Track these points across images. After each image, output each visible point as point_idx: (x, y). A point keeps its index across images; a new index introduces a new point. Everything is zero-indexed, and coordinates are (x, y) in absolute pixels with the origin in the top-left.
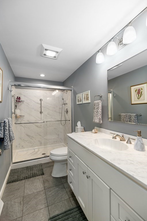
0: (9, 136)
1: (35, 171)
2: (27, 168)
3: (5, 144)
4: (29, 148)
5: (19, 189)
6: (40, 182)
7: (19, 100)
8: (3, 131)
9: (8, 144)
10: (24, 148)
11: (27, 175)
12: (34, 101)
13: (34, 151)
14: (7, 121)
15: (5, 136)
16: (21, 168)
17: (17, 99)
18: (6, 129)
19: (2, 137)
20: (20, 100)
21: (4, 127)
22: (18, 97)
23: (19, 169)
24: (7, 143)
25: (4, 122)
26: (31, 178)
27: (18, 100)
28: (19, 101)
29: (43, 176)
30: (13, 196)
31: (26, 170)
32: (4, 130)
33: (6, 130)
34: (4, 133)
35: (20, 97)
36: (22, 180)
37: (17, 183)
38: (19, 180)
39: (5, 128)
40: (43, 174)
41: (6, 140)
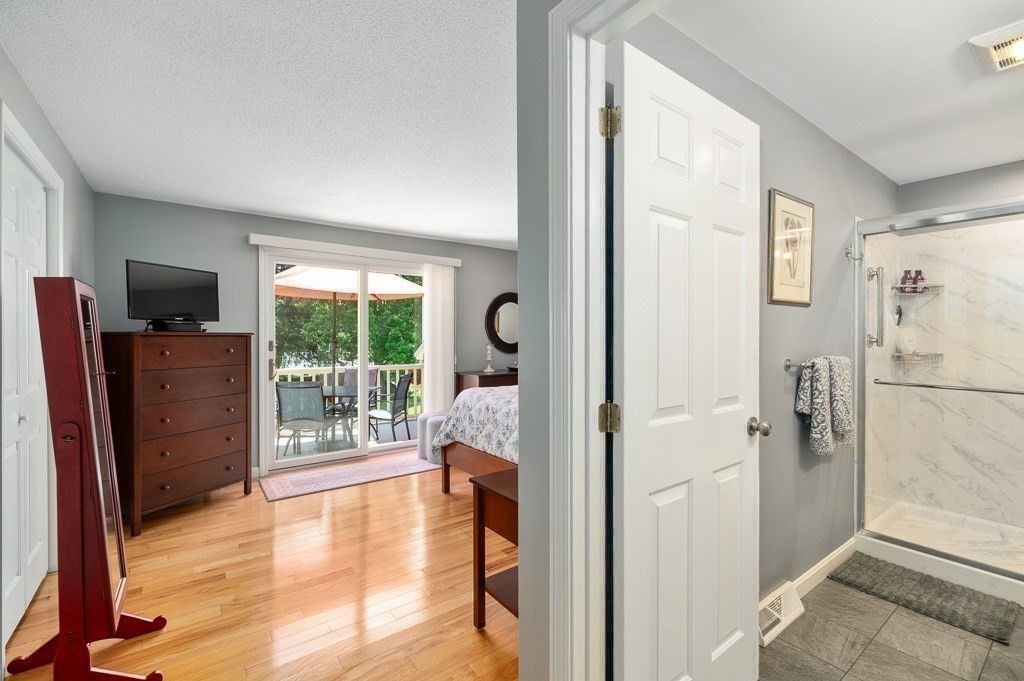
0: (833, 416)
1: (960, 607)
2: (926, 581)
3: (814, 436)
4: (968, 518)
5: (863, 613)
6: (967, 651)
7: (915, 283)
8: (808, 395)
9: (823, 436)
10: (941, 507)
11: (913, 598)
12: (1007, 283)
13: (999, 538)
14: (820, 363)
15: (816, 409)
16: (896, 567)
17: (903, 282)
18: (817, 389)
19: (805, 411)
20: (920, 285)
21: (812, 383)
22: (907, 272)
23: (887, 564)
24: (821, 433)
25: (813, 367)
26: (927, 614)
27: (909, 285)
28: (914, 290)
29: (997, 647)
30: (838, 615)
31: (915, 583)
32: (812, 391)
33: (817, 393)
34: (812, 400)
35: (919, 273)
36: (885, 598)
37: (864, 595)
38: (874, 594)
39: (815, 384)
40: (1002, 641)
41: (819, 424)
